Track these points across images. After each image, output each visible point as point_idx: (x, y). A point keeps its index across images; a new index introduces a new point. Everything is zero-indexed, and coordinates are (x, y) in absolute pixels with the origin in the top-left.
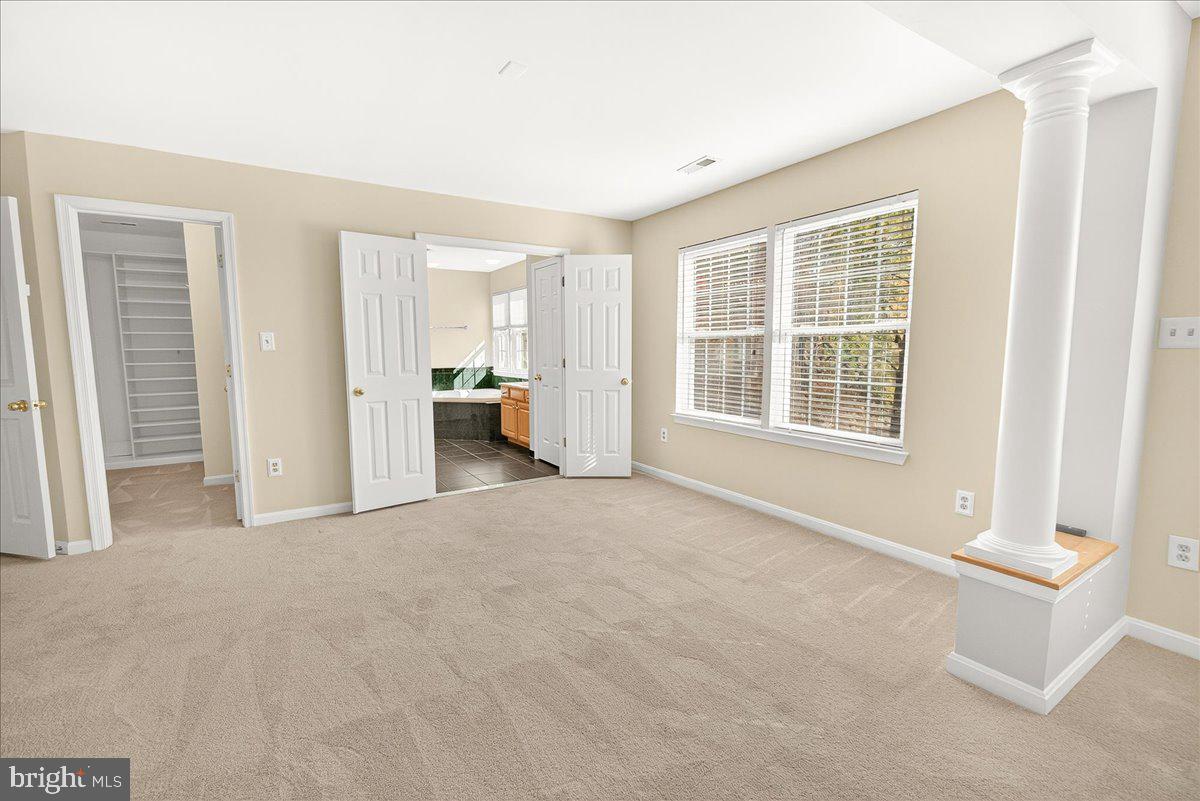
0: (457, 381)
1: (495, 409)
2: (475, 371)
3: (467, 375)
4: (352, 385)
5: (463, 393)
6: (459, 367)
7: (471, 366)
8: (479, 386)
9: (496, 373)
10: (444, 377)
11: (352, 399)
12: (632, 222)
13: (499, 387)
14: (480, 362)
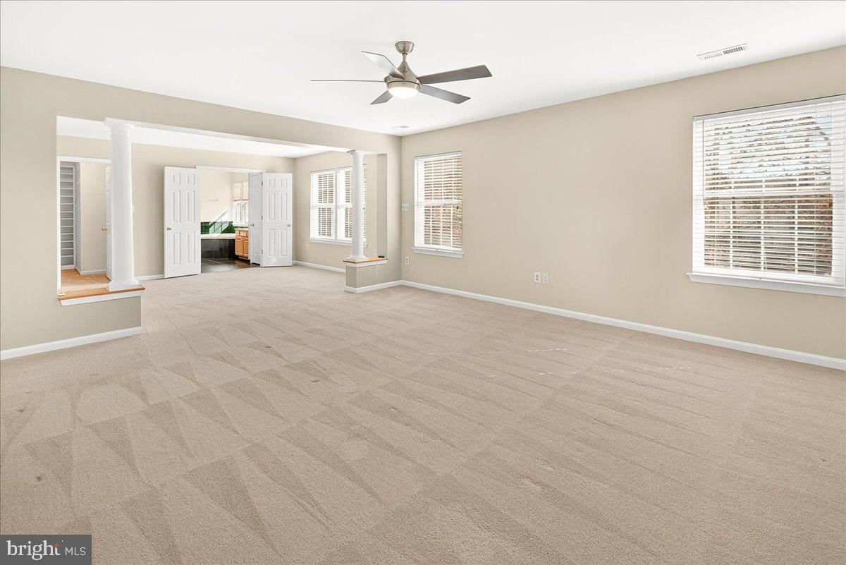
0: (211, 229)
1: (232, 242)
2: (222, 224)
3: (217, 226)
4: (166, 225)
5: (214, 235)
6: (212, 221)
7: (219, 221)
8: (223, 232)
9: (234, 224)
10: (205, 228)
11: (166, 232)
12: (295, 159)
13: (234, 233)
14: (226, 219)
